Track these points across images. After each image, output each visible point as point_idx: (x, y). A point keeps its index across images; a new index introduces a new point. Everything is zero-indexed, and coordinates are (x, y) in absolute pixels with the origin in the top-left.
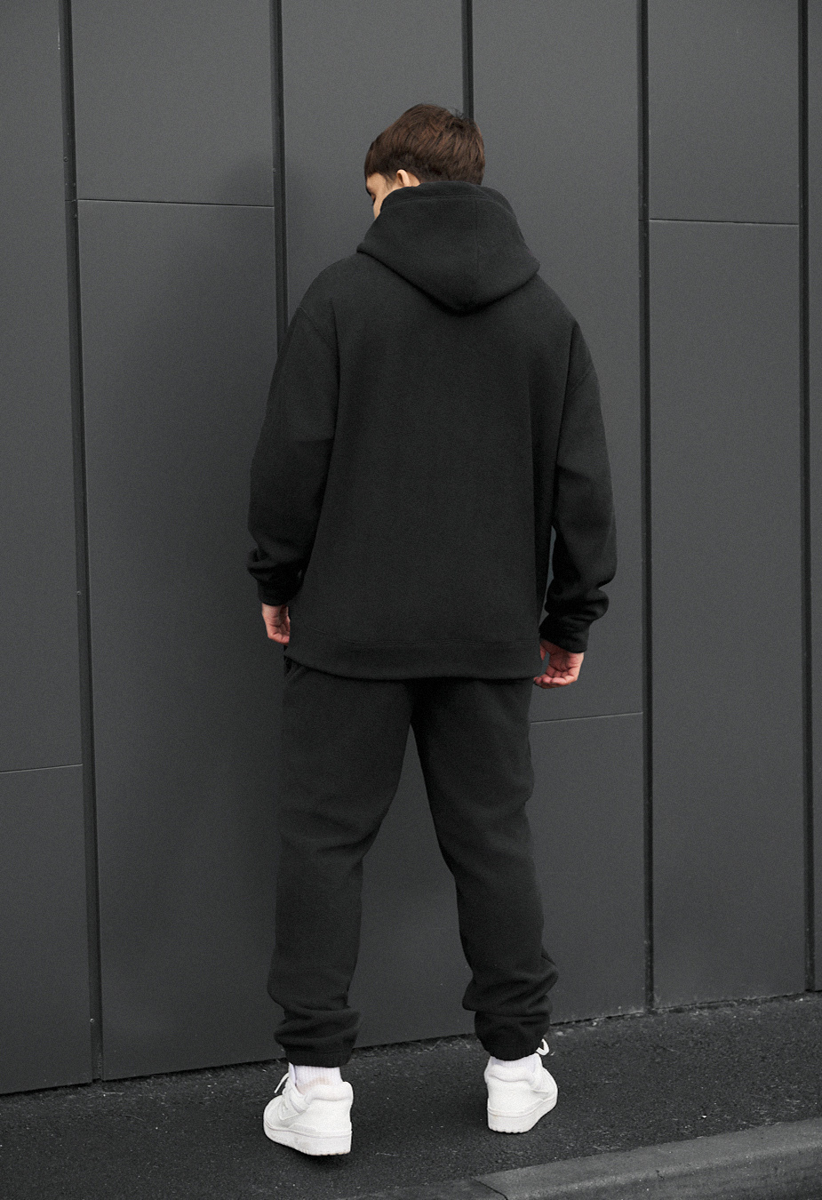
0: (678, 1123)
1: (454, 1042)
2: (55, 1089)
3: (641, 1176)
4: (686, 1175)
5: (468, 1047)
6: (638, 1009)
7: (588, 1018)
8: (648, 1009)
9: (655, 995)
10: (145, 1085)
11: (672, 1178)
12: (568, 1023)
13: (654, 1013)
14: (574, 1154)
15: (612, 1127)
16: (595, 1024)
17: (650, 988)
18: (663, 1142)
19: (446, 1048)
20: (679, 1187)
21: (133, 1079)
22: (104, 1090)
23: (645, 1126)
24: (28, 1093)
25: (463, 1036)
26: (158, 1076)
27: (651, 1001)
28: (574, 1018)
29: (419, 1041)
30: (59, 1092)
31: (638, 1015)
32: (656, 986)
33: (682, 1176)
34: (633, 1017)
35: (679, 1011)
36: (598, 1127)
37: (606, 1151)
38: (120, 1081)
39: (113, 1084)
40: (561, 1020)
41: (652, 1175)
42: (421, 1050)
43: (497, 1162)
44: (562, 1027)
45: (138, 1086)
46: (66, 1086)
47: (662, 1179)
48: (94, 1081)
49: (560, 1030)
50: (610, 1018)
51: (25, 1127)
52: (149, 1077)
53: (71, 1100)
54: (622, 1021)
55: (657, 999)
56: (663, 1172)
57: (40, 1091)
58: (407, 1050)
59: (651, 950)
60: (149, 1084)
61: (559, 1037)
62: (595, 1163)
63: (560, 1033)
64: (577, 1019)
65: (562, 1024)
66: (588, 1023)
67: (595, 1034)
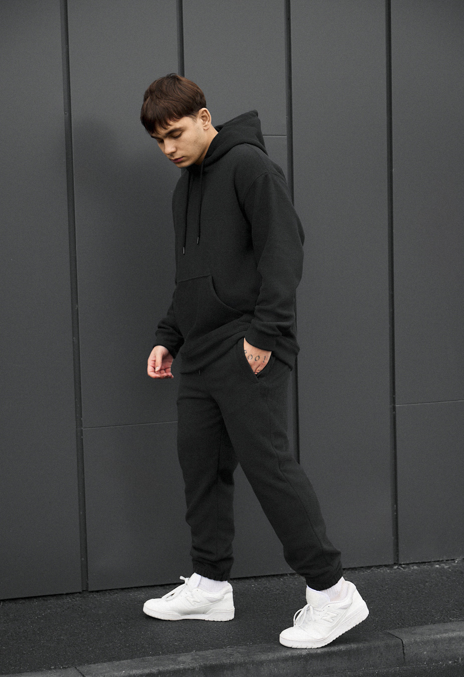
1: (381, 569)
5: (388, 571)
7: (452, 558)
12: (441, 561)
14: (439, 622)
15: (461, 610)
16: (456, 562)
19: (376, 572)
24: (161, 586)
25: (386, 566)
28: (445, 558)
29: (362, 567)
36: (454, 610)
37: (456, 621)
40: (438, 559)
42: (364, 572)
43: (398, 624)
44: (438, 563)
57: (167, 585)
58: (357, 572)
61: (437, 568)
62: (449, 626)
63: (437, 566)
64: (446, 559)
65: (438, 561)
66: (453, 561)
67: (455, 567)
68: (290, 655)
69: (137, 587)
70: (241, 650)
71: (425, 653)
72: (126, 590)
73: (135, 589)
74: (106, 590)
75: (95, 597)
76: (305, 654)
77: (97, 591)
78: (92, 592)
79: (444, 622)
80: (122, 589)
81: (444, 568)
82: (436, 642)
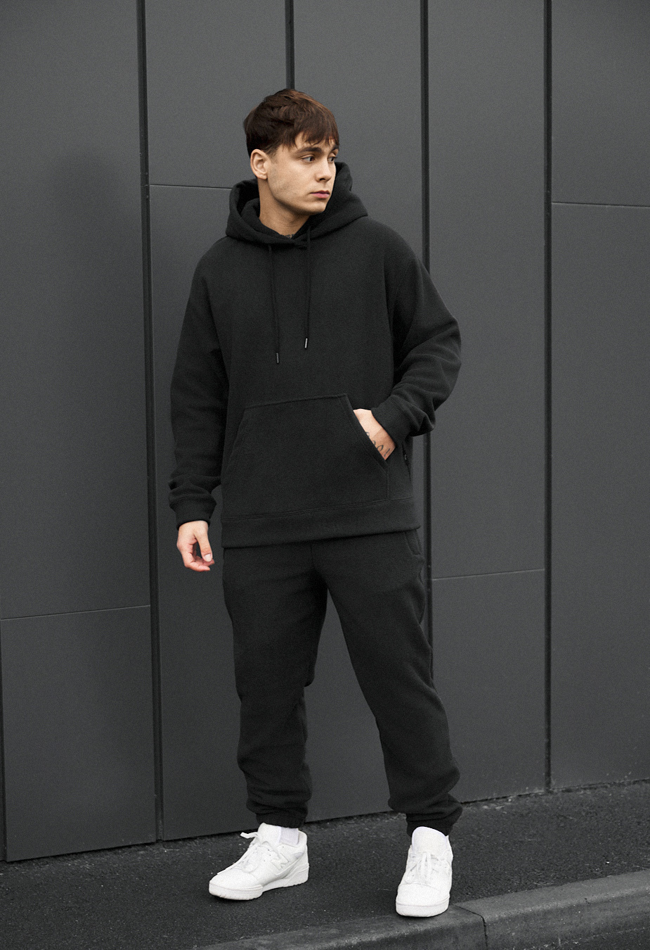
0: (590, 868)
2: (130, 847)
3: (574, 902)
4: (606, 902)
6: (540, 789)
7: (505, 796)
8: (547, 790)
9: (552, 779)
10: (193, 844)
11: (595, 904)
12: (491, 799)
13: (551, 793)
14: (521, 888)
15: (543, 870)
16: (510, 800)
17: (548, 774)
18: (583, 880)
20: (601, 910)
21: (184, 840)
22: (164, 847)
23: (567, 869)
24: (109, 850)
26: (202, 837)
27: (548, 784)
28: (495, 795)
29: (385, 813)
30: (133, 848)
31: (540, 794)
32: (552, 773)
33: (603, 902)
34: (536, 795)
35: (568, 791)
36: (533, 870)
37: (544, 886)
38: (175, 841)
39: (170, 843)
40: (486, 797)
41: (582, 901)
42: (388, 819)
45: (188, 844)
46: (137, 845)
47: (589, 904)
48: (157, 841)
49: (485, 805)
50: (520, 796)
51: (115, 873)
52: (196, 838)
53: (142, 855)
54: (528, 798)
55: (553, 782)
56: (590, 899)
57: (118, 848)
58: (378, 819)
59: (549, 745)
60: (196, 843)
61: (486, 810)
62: (538, 894)
63: (486, 807)
64: (497, 797)
65: (487, 800)
66: (505, 800)
67: (511, 807)
68: (335, 945)
69: (76, 854)
70: (264, 942)
71: (513, 934)
72: (61, 859)
73: (74, 856)
74: (32, 859)
75: (17, 870)
76: (356, 943)
77: (20, 862)
78: (12, 863)
79: (529, 889)
80: (56, 857)
81: (495, 810)
82: (526, 917)
